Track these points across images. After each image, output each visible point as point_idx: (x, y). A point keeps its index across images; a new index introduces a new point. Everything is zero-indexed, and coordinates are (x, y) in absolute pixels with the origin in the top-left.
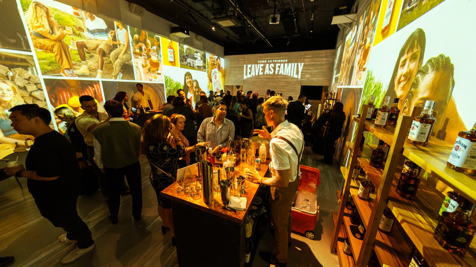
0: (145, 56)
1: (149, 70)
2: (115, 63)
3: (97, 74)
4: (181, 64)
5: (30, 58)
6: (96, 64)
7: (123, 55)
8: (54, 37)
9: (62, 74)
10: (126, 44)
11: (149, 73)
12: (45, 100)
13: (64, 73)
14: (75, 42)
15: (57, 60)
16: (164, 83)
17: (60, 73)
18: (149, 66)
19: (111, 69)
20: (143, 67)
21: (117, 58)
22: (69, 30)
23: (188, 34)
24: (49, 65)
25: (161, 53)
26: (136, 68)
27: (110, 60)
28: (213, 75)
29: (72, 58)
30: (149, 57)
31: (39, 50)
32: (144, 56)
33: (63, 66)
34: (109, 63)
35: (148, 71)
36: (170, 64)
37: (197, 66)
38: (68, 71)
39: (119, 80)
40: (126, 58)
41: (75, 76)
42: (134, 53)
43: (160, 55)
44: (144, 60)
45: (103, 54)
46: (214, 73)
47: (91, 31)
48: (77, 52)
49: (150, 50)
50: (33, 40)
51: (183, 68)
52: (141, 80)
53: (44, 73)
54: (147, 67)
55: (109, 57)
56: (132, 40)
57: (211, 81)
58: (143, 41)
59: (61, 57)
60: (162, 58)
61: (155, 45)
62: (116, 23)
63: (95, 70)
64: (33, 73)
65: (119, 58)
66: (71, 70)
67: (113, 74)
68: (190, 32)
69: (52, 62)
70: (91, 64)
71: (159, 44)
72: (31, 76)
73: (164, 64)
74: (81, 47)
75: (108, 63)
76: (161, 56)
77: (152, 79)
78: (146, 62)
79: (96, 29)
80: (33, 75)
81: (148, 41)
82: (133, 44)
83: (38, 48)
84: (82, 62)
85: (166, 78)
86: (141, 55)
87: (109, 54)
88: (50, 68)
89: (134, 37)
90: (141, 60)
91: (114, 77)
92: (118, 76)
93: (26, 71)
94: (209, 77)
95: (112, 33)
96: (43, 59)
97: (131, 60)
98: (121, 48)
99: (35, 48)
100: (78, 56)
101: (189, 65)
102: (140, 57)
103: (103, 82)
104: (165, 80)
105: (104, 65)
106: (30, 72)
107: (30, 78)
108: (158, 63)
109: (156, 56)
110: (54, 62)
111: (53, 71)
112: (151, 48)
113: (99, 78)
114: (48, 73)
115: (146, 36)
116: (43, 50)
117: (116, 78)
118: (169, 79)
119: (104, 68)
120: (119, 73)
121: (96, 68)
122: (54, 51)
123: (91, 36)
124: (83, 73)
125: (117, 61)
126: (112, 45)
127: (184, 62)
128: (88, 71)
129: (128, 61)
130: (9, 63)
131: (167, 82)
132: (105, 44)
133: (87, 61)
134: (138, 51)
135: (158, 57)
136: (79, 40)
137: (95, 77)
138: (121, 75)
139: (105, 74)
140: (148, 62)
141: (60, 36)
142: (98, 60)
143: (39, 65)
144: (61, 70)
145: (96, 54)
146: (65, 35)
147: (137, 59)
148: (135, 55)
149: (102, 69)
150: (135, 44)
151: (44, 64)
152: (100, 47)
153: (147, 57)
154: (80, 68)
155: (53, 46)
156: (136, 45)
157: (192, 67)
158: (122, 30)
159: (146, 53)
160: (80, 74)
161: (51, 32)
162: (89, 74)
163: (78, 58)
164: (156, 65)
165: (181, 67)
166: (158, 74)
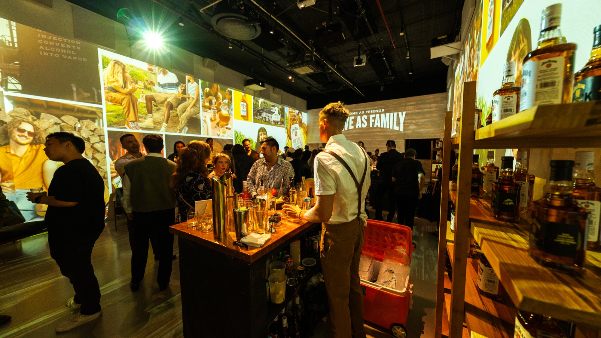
0: (215, 109)
1: (218, 124)
2: (182, 117)
3: (161, 128)
4: (254, 118)
5: (99, 111)
6: (162, 117)
7: (191, 108)
8: (126, 90)
9: (126, 126)
10: (195, 97)
11: (218, 128)
12: (105, 153)
13: (128, 125)
14: (145, 96)
15: (124, 113)
16: (234, 139)
17: (124, 125)
18: (218, 120)
19: (177, 122)
20: (212, 120)
21: (185, 111)
22: (141, 84)
23: (263, 86)
24: (116, 118)
25: (233, 106)
26: (204, 122)
27: (177, 113)
28: (293, 132)
29: (139, 111)
30: (219, 110)
31: (109, 103)
32: (213, 109)
33: (129, 119)
34: (176, 116)
35: (216, 126)
36: (242, 118)
37: (273, 121)
38: (133, 124)
39: (184, 134)
40: (194, 111)
41: (139, 129)
42: (203, 106)
43: (231, 108)
44: (213, 114)
45: (171, 107)
46: (294, 130)
47: (162, 85)
48: (145, 105)
49: (220, 103)
50: (105, 94)
51: (256, 122)
52: (208, 135)
53: (109, 125)
54: (215, 121)
55: (176, 110)
56: (202, 93)
57: (290, 138)
58: (213, 95)
59: (129, 109)
60: (233, 112)
61: (227, 98)
62: (187, 77)
63: (160, 123)
64: (99, 125)
65: (186, 112)
66: (136, 123)
67: (178, 128)
68: (265, 84)
69: (119, 115)
70: (157, 116)
71: (232, 98)
72: (97, 127)
73: (235, 118)
74: (150, 100)
75: (174, 116)
76: (232, 110)
77: (220, 134)
78: (215, 116)
79: (167, 83)
80: (99, 127)
81: (220, 95)
82: (203, 97)
83: (108, 101)
84: (148, 115)
85: (236, 133)
86: (210, 109)
87: (177, 107)
88: (115, 120)
89: (205, 90)
90: (210, 114)
91: (178, 131)
92: (183, 130)
93: (93, 123)
94: (287, 133)
95: (183, 86)
96: (111, 112)
97: (199, 113)
98: (190, 101)
99: (106, 101)
100: (146, 109)
101: (264, 119)
102: (209, 111)
103: (166, 135)
104: (235, 135)
105: (170, 119)
106: (96, 124)
107: (95, 129)
108: (229, 117)
109: (227, 110)
110: (121, 115)
111: (118, 123)
112: (222, 101)
113: (163, 131)
114: (113, 125)
115: (217, 89)
116: (113, 103)
117: (180, 132)
118: (239, 135)
119: (169, 121)
120: (185, 127)
121: (162, 121)
122: (123, 104)
123: (161, 89)
124: (147, 126)
125: (184, 115)
126: (181, 98)
127: (258, 117)
128: (153, 124)
129: (196, 115)
130: (80, 115)
131: (237, 138)
132: (174, 97)
133: (154, 114)
134: (207, 104)
135: (228, 111)
136: (149, 93)
137: (159, 130)
138: (187, 129)
139: (170, 128)
140: (217, 116)
141: (131, 90)
142: (165, 113)
143: (107, 117)
144: (126, 122)
145: (164, 107)
146: (136, 89)
147: (205, 113)
148: (204, 108)
149: (167, 122)
150: (205, 97)
151: (111, 116)
152: (169, 100)
153: (216, 111)
154: (145, 121)
155: (123, 100)
156: (205, 99)
157: (268, 122)
158: (193, 84)
159: (216, 107)
160: (144, 127)
161: (124, 86)
162: (152, 127)
163: (145, 110)
164: (226, 119)
165: (254, 122)
166: (227, 128)
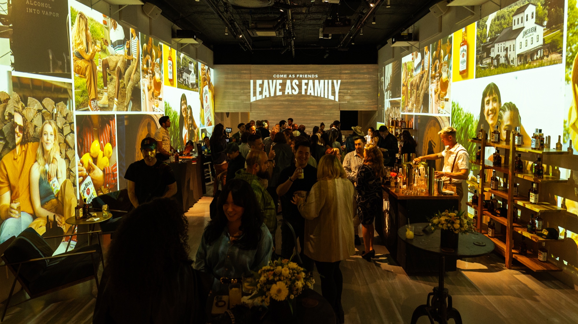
2: (128, 87)
7: (134, 74)
8: (88, 55)
9: (89, 107)
10: (137, 58)
15: (88, 88)
27: (125, 83)
30: (153, 74)
33: (91, 96)
40: (136, 78)
41: (98, 110)
43: (162, 70)
45: (120, 75)
47: (113, 44)
49: (154, 64)
50: (74, 62)
56: (142, 52)
58: (149, 53)
59: (90, 83)
61: (159, 56)
62: (131, 30)
65: (131, 80)
66: (95, 101)
67: (125, 104)
71: (162, 55)
74: (105, 66)
79: (117, 41)
81: (154, 52)
83: (76, 72)
84: (104, 88)
87: (124, 74)
89: (143, 47)
92: (129, 106)
95: (128, 43)
97: (139, 80)
98: (133, 65)
105: (119, 91)
108: (160, 82)
112: (156, 61)
113: (115, 111)
115: (152, 44)
119: (119, 94)
120: (130, 102)
122: (86, 75)
123: (113, 50)
124: (104, 104)
125: (129, 84)
126: (127, 61)
128: (108, 101)
129: (137, 83)
132: (122, 61)
134: (145, 67)
135: (160, 74)
141: (92, 55)
142: (116, 84)
144: (89, 101)
146: (96, 52)
149: (117, 97)
152: (119, 65)
155: (86, 69)
156: (144, 59)
158: (135, 39)
159: (151, 70)
160: (102, 106)
161: (86, 50)
162: (107, 106)
166: (159, 99)
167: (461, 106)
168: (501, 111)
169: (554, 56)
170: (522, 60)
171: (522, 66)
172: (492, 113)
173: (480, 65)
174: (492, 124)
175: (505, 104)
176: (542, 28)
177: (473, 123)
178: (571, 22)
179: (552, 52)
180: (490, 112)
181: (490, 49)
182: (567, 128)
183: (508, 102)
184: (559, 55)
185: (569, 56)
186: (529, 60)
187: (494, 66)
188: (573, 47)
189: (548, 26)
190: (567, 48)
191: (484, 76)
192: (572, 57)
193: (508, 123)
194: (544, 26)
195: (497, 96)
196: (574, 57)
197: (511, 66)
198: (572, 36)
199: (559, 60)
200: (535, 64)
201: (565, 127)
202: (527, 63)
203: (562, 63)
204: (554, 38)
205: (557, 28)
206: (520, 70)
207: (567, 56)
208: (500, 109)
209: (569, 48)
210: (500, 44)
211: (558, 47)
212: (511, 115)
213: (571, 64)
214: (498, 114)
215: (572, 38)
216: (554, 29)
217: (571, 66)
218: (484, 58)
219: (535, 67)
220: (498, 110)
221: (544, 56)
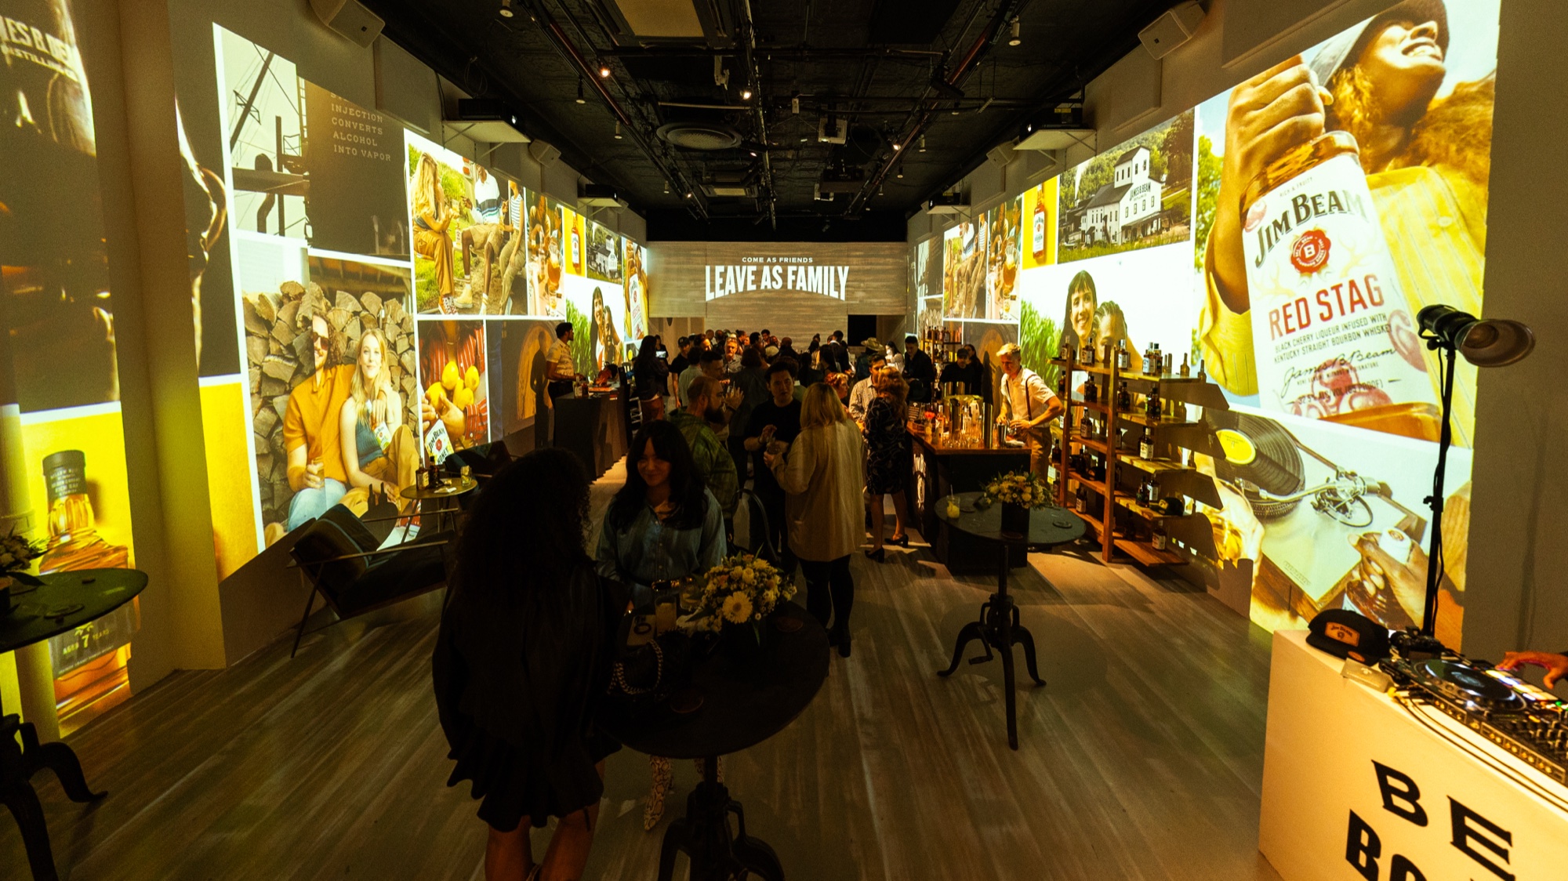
2: (505, 276)
3: (481, 305)
7: (516, 254)
8: (438, 224)
9: (440, 307)
10: (520, 230)
13: (442, 305)
14: (461, 233)
15: (437, 276)
28: (632, 293)
30: (547, 256)
33: (442, 291)
38: (448, 301)
40: (519, 261)
41: (455, 312)
45: (492, 256)
47: (480, 206)
49: (549, 239)
50: (414, 235)
55: (498, 262)
57: (628, 307)
58: (541, 221)
59: (442, 268)
61: (556, 227)
62: (510, 184)
65: (509, 264)
66: (451, 299)
67: (501, 303)
74: (467, 242)
79: (487, 201)
81: (548, 220)
82: (529, 228)
83: (418, 251)
84: (466, 277)
87: (499, 255)
89: (531, 211)
91: (501, 309)
92: (507, 307)
94: (626, 297)
95: (504, 205)
97: (524, 265)
98: (513, 240)
99: (415, 252)
108: (559, 269)
109: (557, 253)
112: (551, 233)
115: (545, 207)
117: (504, 313)
120: (509, 299)
122: (435, 256)
123: (480, 216)
124: (465, 304)
125: (507, 271)
126: (503, 233)
128: (471, 298)
129: (521, 269)
132: (495, 233)
133: (472, 274)
134: (534, 243)
135: (558, 256)
136: (466, 227)
138: (511, 303)
141: (444, 223)
142: (485, 271)
144: (440, 298)
145: (483, 256)
146: (451, 219)
149: (487, 292)
152: (489, 239)
155: (435, 246)
156: (532, 231)
158: (517, 199)
159: (544, 248)
160: (461, 306)
161: (435, 215)
162: (471, 306)
164: (556, 275)
166: (558, 296)
167: (1035, 308)
168: (1097, 316)
169: (1178, 229)
170: (1129, 236)
171: (1129, 245)
172: (1083, 319)
173: (1065, 244)
174: (1083, 336)
175: (1103, 304)
176: (1160, 185)
177: (1054, 334)
178: (1204, 176)
179: (1175, 222)
180: (1080, 317)
181: (1080, 217)
182: (1196, 342)
183: (1108, 301)
184: (1186, 227)
185: (1201, 228)
186: (1139, 234)
187: (1087, 245)
188: (1207, 215)
189: (1169, 182)
190: (1197, 216)
191: (1071, 260)
192: (1205, 231)
193: (1108, 334)
194: (1161, 183)
195: (1090, 291)
196: (1208, 230)
197: (1112, 245)
198: (1205, 198)
199: (1185, 235)
200: (1148, 242)
201: (1193, 340)
202: (1136, 240)
203: (1189, 239)
204: (1178, 201)
205: (1182, 186)
206: (1126, 250)
207: (1197, 230)
208: (1096, 312)
209: (1200, 216)
210: (1095, 210)
211: (1184, 216)
212: (1112, 321)
213: (1204, 241)
214: (1092, 320)
215: (1205, 201)
216: (1176, 186)
217: (1203, 245)
218: (1071, 233)
219: (1149, 246)
220: (1092, 313)
221: (1162, 228)
